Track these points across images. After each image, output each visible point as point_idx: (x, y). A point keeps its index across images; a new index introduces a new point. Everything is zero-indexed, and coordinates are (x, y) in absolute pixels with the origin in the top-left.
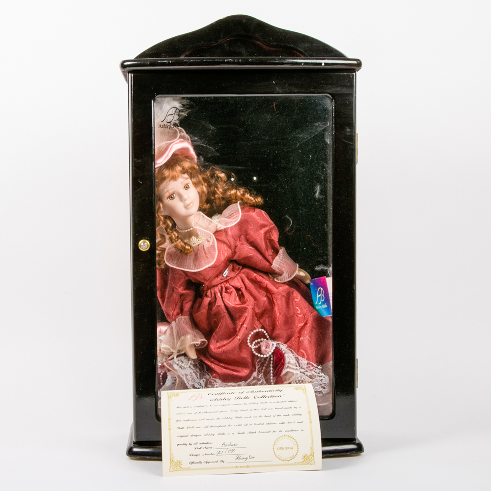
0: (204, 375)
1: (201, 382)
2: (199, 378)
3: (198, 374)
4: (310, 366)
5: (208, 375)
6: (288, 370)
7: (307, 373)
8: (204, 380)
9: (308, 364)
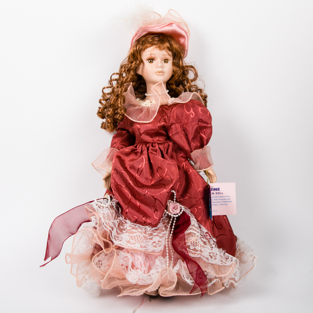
0: (118, 216)
1: (116, 221)
2: (114, 218)
3: (114, 215)
4: (208, 235)
5: (122, 217)
6: (191, 231)
7: (203, 239)
8: (118, 221)
9: (206, 233)
